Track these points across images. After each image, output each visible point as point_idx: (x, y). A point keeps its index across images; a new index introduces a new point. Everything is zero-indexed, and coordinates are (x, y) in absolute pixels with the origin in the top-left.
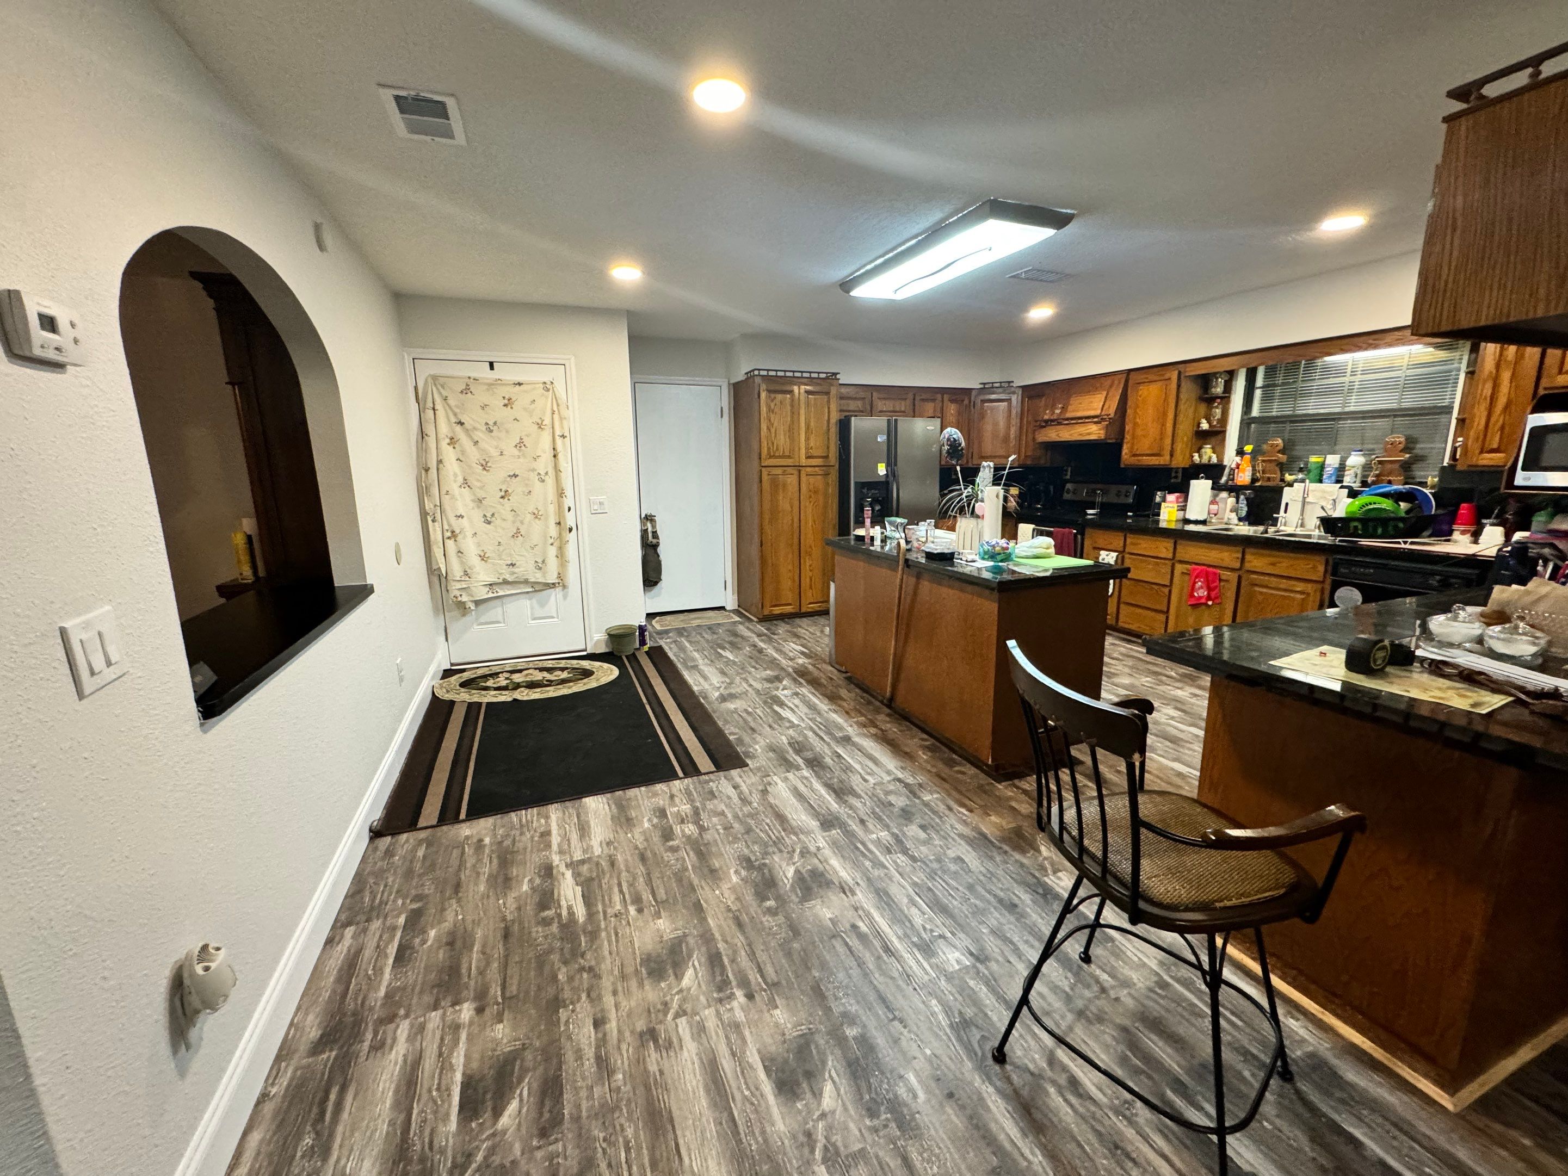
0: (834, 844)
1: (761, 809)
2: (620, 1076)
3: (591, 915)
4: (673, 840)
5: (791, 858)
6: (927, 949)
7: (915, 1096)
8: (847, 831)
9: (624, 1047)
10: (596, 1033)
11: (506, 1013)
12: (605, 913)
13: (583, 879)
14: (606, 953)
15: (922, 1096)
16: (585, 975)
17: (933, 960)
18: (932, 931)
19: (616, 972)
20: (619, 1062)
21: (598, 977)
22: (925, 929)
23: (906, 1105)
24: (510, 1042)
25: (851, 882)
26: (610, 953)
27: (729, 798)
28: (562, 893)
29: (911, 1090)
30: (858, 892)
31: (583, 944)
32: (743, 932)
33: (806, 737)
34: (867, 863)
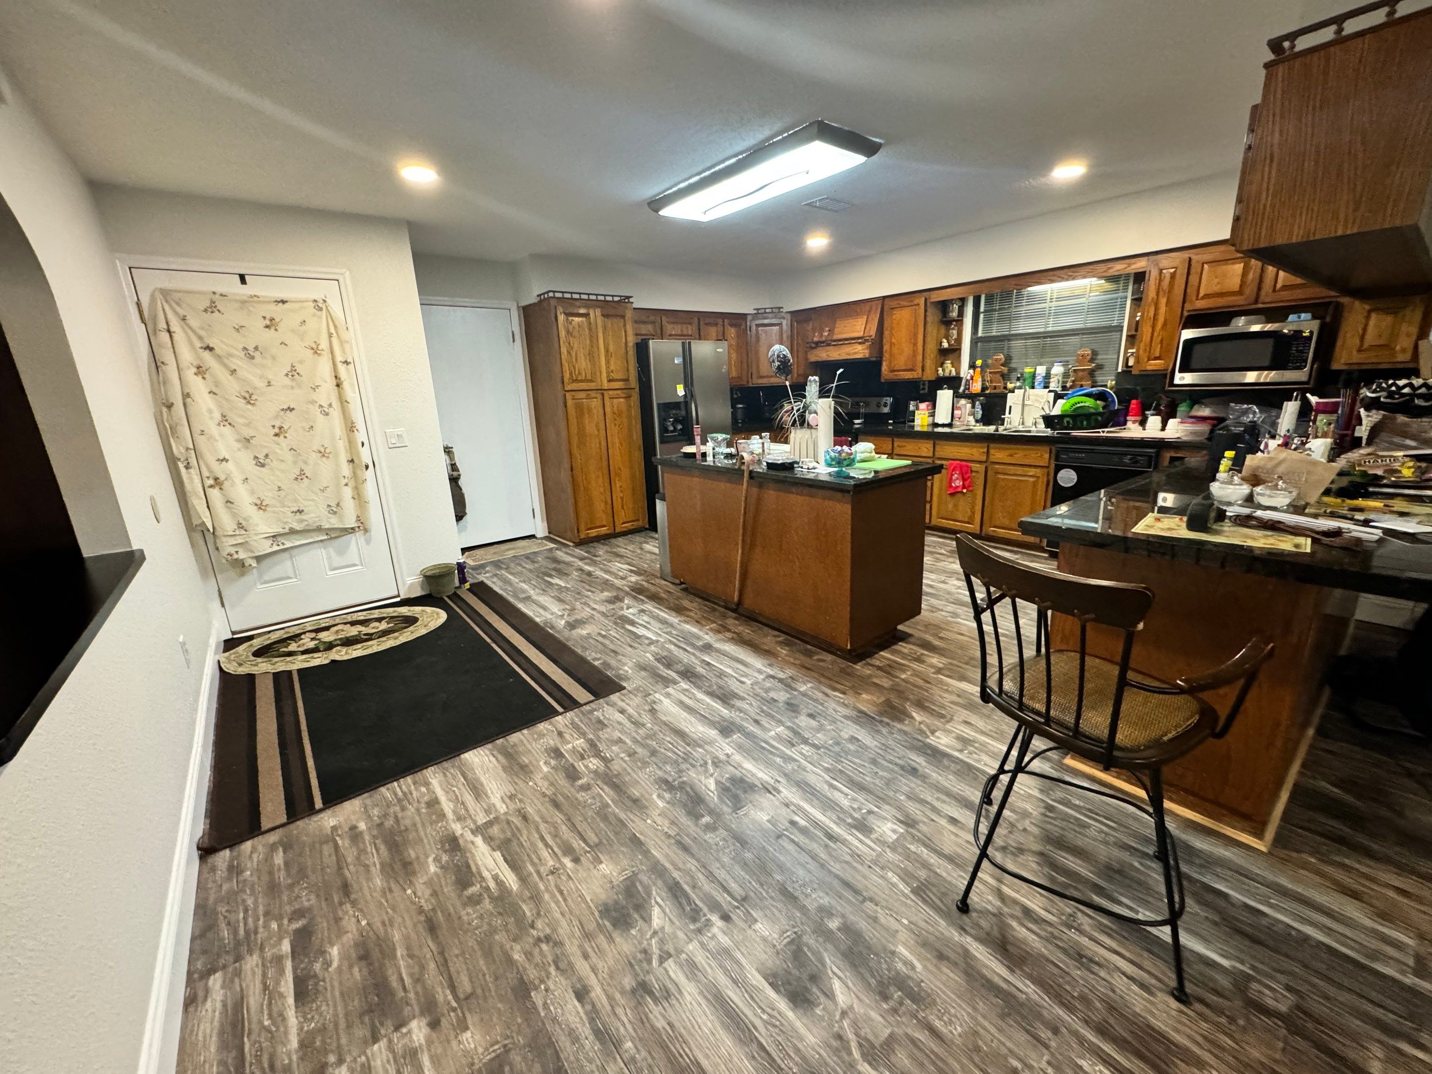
0: (740, 748)
1: (656, 728)
2: (629, 1045)
3: (523, 879)
4: (580, 778)
5: (706, 771)
6: (862, 827)
7: (913, 968)
8: (748, 734)
9: (619, 1011)
10: (583, 1006)
11: (468, 1016)
12: (538, 873)
13: (497, 842)
14: (558, 915)
15: (919, 966)
16: (544, 947)
17: (873, 836)
18: (860, 809)
19: (578, 933)
20: (622, 1029)
21: (558, 944)
22: (854, 809)
23: (909, 977)
24: (486, 1049)
25: (772, 782)
26: (563, 914)
27: (619, 723)
28: (480, 863)
29: (906, 963)
30: (781, 789)
31: (528, 914)
32: (693, 856)
33: (669, 651)
34: (778, 760)
